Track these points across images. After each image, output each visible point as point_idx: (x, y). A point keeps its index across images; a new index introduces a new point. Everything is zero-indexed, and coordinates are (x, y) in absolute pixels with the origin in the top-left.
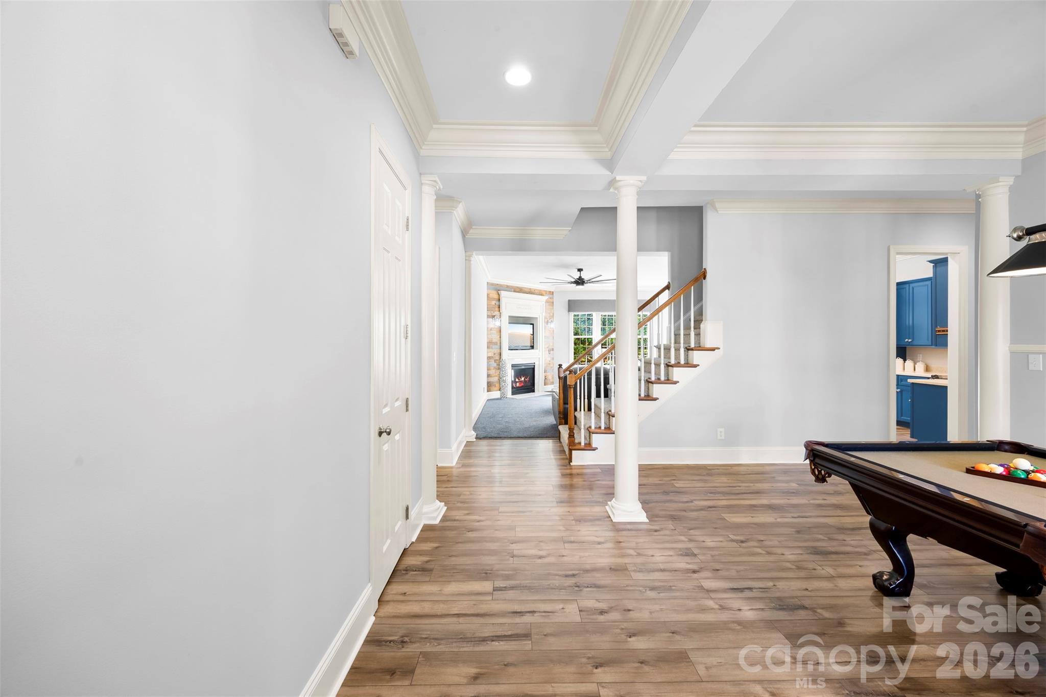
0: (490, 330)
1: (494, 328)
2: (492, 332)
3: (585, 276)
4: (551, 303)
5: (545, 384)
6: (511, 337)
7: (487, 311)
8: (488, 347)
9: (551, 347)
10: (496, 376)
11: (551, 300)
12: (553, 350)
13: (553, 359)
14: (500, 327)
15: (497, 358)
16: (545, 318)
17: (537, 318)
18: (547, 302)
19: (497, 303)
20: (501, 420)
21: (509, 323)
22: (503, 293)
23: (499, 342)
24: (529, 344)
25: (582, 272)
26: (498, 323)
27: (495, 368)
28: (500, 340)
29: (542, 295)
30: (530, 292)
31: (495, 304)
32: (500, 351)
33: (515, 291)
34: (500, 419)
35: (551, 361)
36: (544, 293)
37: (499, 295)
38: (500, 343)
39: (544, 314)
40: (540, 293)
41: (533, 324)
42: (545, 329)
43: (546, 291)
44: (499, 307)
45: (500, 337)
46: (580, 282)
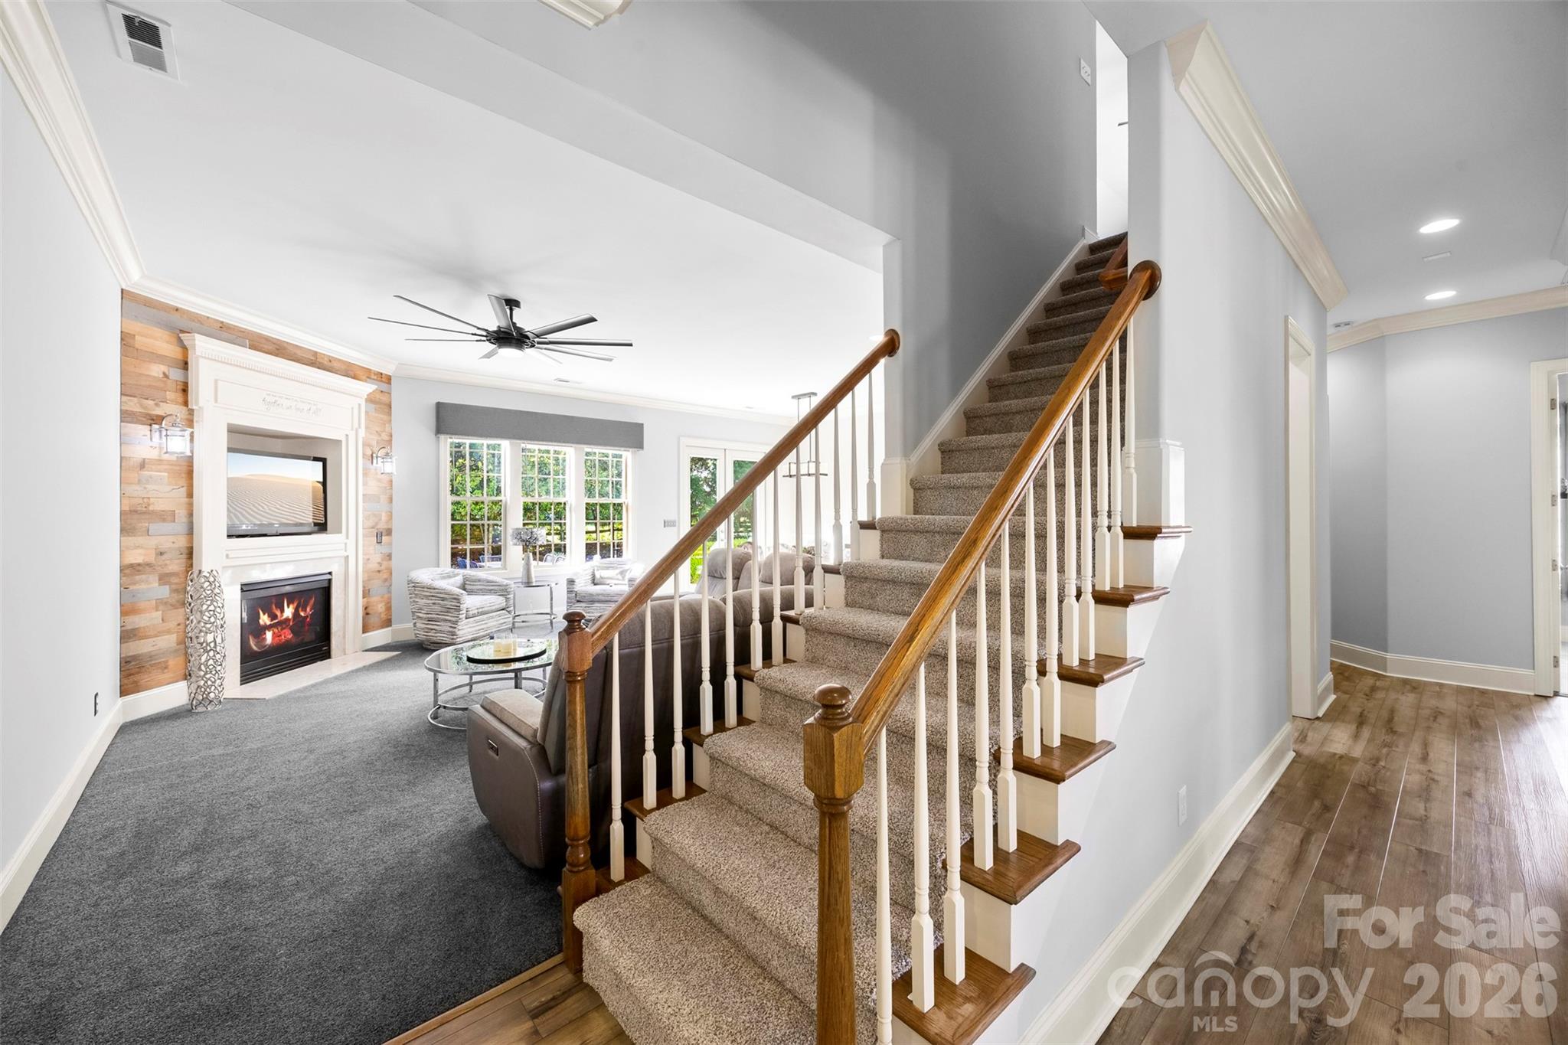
0: (131, 469)
1: (160, 461)
2: (145, 473)
3: (525, 320)
4: (381, 404)
5: (365, 630)
6: (237, 492)
7: (122, 394)
8: (122, 530)
9: (382, 526)
10: (169, 632)
11: (384, 398)
12: (389, 532)
13: (389, 556)
14: (191, 458)
15: (176, 565)
16: (366, 444)
17: (338, 442)
18: (370, 400)
19: (176, 374)
20: (192, 878)
21: (230, 450)
22: (203, 346)
23: (181, 513)
24: (308, 518)
25: (516, 311)
26: (178, 444)
27: (161, 603)
28: (191, 505)
29: (355, 377)
30: (315, 361)
31: (166, 376)
32: (191, 540)
33: (253, 347)
34: (184, 868)
35: (385, 564)
36: (360, 373)
37: (185, 349)
38: (191, 515)
39: (362, 433)
40: (350, 371)
41: (324, 461)
42: (365, 474)
43: (369, 370)
44: (185, 390)
45: (190, 495)
46: (509, 337)
